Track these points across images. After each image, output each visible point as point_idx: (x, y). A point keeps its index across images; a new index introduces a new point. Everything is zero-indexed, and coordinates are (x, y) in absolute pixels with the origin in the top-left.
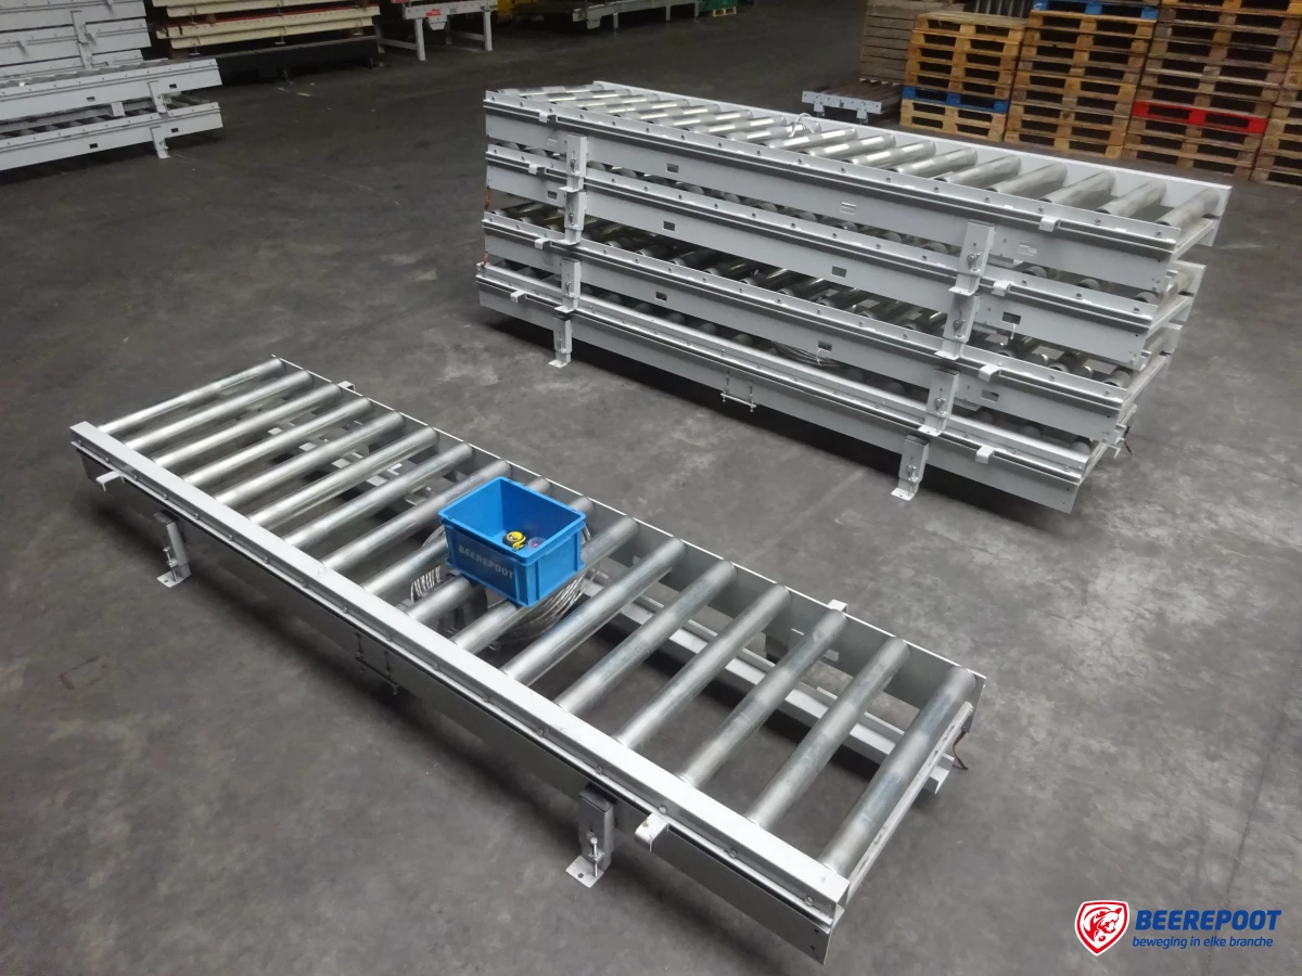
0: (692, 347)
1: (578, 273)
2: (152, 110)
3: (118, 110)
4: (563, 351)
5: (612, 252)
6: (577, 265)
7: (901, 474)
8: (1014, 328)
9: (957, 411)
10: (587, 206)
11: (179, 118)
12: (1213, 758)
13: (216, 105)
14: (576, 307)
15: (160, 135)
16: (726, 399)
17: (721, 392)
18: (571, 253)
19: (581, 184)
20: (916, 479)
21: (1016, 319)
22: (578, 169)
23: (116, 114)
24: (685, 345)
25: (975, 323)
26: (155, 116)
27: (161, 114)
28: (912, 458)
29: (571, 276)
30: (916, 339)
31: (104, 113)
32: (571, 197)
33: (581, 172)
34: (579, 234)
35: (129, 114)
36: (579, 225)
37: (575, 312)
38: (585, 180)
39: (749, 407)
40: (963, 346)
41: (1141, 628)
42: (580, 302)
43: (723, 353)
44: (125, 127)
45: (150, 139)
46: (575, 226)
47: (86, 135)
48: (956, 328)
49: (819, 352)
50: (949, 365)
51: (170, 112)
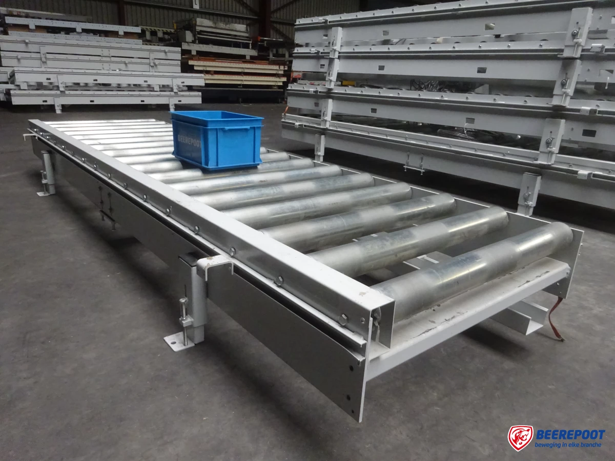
0: (388, 138)
1: (330, 107)
2: (172, 90)
3: (157, 88)
4: (319, 154)
5: (351, 90)
6: (330, 101)
7: (520, 201)
8: (608, 80)
9: (563, 150)
10: (339, 67)
11: (183, 96)
13: (200, 93)
14: (327, 126)
15: (173, 102)
16: (407, 169)
17: (404, 165)
18: (329, 94)
19: (337, 55)
20: (532, 203)
21: (609, 73)
22: (335, 45)
23: (155, 90)
24: (385, 138)
25: (578, 83)
26: (172, 93)
27: (175, 93)
28: (528, 187)
29: (326, 107)
30: (534, 102)
31: (150, 88)
32: (331, 61)
33: (337, 47)
34: (333, 84)
35: (160, 91)
36: (334, 77)
37: (327, 129)
38: (339, 53)
39: (420, 172)
40: (568, 98)
42: (328, 123)
43: (406, 138)
44: (158, 96)
45: (168, 103)
46: (331, 78)
47: (140, 96)
48: (563, 85)
49: (466, 125)
50: (558, 113)
51: (179, 93)
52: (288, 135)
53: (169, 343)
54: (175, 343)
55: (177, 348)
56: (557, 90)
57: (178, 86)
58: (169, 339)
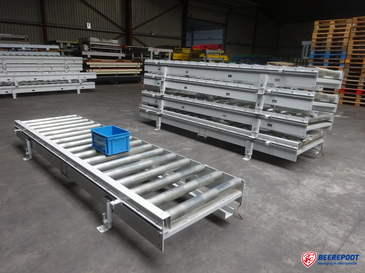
0: (190, 121)
1: (163, 104)
2: (78, 82)
3: (70, 81)
4: (158, 126)
5: (172, 97)
6: (163, 101)
7: (246, 153)
8: (275, 104)
9: (261, 132)
10: (166, 85)
11: (84, 85)
12: (334, 225)
13: (94, 83)
14: (162, 113)
15: (79, 88)
16: (199, 135)
17: (198, 133)
18: (162, 98)
19: (165, 79)
20: (251, 154)
21: (275, 101)
22: (164, 75)
23: (69, 82)
24: (189, 120)
25: (264, 104)
26: (79, 84)
27: (80, 83)
28: (248, 147)
29: (161, 104)
30: (248, 110)
31: (66, 81)
32: (162, 82)
33: (165, 76)
34: (164, 93)
35: (72, 83)
36: (164, 90)
37: (161, 114)
38: (166, 78)
39: (205, 137)
40: (261, 111)
41: (316, 193)
42: (162, 111)
43: (198, 121)
44: (71, 85)
45: (76, 89)
46: (163, 90)
47: (61, 86)
48: (259, 105)
49: (223, 118)
50: (257, 117)
51: (82, 83)
52: (142, 115)
53: (99, 230)
54: (101, 229)
55: (102, 231)
56: (256, 107)
57: (82, 80)
58: (98, 228)
